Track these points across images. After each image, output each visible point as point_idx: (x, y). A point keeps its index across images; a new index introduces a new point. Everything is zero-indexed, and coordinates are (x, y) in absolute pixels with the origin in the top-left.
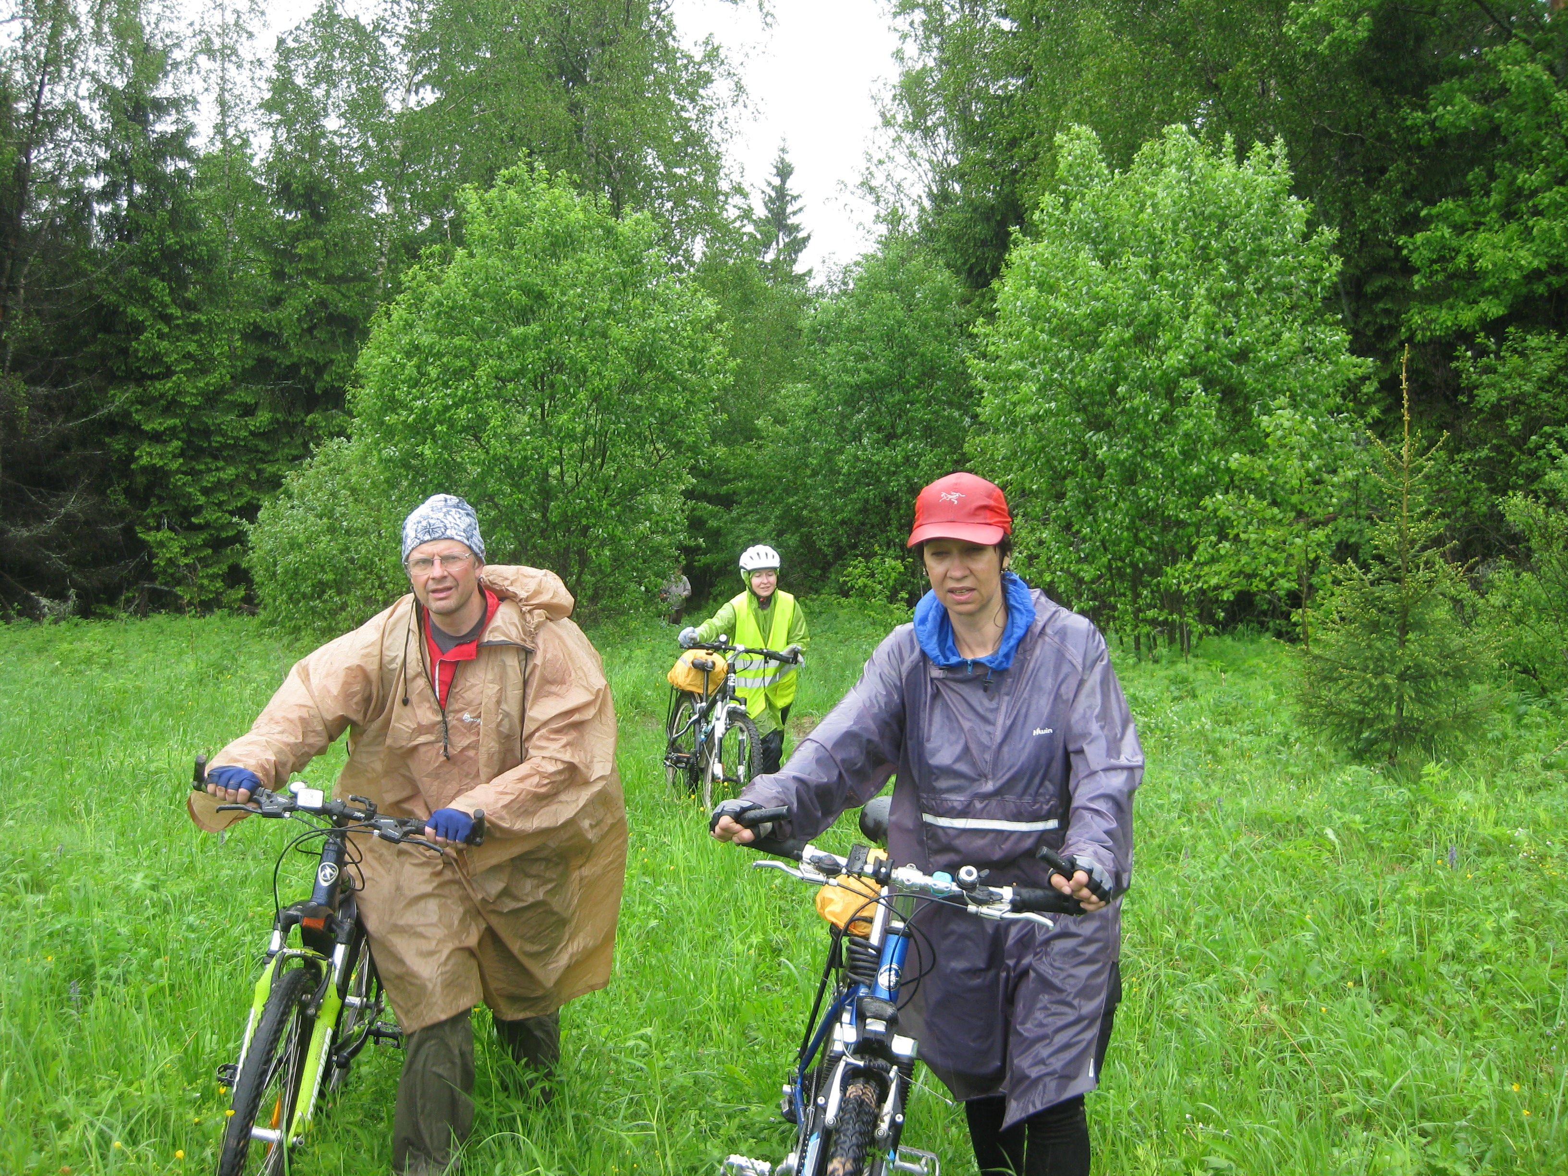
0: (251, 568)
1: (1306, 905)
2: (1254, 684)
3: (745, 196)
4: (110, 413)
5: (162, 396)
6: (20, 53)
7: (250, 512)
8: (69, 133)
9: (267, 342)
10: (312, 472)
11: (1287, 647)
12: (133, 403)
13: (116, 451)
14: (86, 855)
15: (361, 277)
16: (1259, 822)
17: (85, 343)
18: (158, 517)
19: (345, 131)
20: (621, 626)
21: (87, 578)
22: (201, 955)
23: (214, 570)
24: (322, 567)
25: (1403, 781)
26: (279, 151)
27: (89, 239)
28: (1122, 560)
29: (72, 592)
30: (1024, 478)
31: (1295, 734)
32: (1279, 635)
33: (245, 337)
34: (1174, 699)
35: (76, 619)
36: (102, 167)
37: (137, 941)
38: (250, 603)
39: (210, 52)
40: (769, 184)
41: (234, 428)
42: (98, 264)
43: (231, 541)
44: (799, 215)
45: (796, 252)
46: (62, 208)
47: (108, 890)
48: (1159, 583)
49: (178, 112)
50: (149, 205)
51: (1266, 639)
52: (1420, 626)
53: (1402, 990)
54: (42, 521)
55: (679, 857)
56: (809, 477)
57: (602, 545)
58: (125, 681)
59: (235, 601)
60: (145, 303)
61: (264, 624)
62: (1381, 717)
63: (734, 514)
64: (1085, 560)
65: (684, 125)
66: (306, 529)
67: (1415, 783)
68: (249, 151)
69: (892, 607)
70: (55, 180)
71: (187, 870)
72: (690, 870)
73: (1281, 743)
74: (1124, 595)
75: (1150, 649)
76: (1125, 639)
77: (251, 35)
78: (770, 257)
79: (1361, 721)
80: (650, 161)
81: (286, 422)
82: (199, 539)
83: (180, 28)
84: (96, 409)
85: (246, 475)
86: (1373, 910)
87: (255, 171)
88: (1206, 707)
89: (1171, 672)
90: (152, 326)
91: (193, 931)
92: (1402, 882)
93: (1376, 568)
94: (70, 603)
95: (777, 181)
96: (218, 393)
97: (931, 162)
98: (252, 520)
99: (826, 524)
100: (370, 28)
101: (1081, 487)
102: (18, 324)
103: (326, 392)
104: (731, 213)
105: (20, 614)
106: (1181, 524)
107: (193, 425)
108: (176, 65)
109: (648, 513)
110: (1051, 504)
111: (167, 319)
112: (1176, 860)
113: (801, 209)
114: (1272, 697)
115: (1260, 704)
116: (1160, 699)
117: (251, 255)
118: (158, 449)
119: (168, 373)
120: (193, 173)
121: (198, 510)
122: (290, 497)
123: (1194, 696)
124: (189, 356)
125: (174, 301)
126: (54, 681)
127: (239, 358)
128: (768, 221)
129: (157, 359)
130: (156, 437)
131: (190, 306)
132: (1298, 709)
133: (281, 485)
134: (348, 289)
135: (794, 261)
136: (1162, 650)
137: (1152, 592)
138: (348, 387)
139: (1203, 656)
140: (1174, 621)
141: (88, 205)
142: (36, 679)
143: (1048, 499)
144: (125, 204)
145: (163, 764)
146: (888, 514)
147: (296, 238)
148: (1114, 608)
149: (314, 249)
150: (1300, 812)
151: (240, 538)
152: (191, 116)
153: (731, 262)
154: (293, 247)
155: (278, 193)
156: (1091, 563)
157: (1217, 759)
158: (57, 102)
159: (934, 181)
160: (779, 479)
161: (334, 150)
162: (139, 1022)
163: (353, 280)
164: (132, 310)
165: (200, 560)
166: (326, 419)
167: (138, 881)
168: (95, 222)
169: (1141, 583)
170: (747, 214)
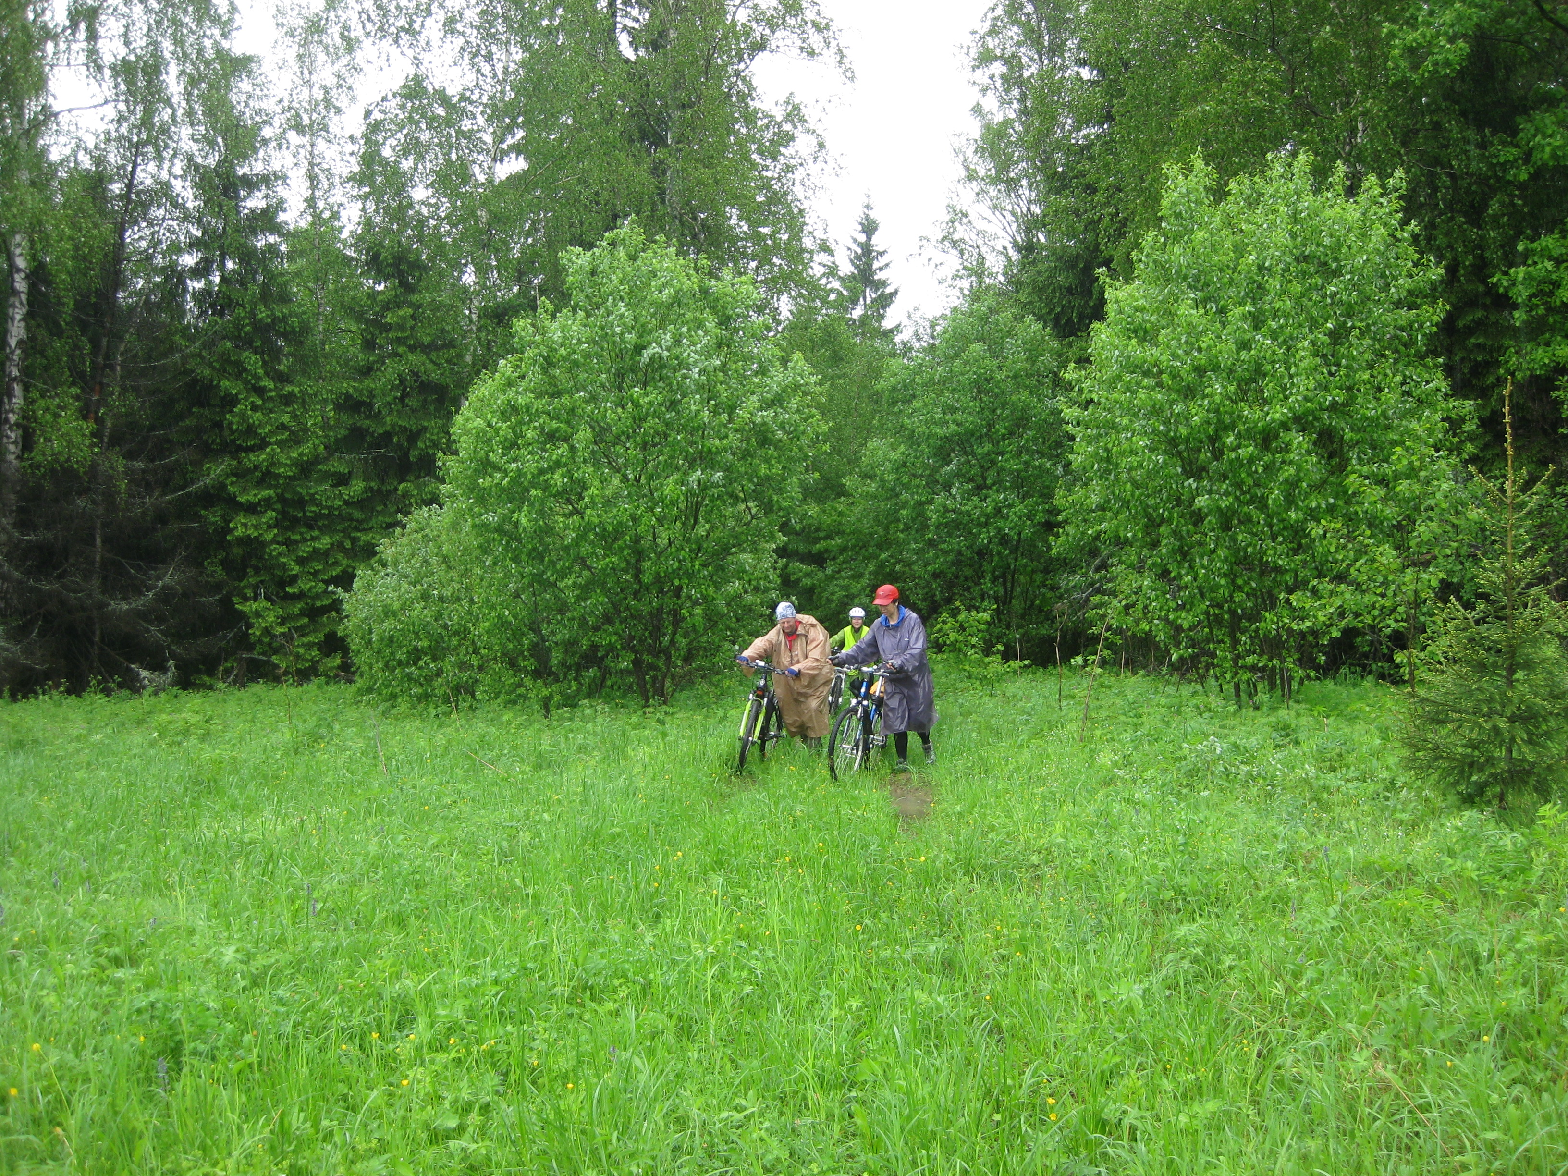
0: (347, 636)
1: (1419, 957)
2: (1360, 727)
3: (831, 253)
4: (206, 486)
5: (256, 467)
6: (114, 134)
7: (346, 580)
8: (162, 212)
9: (359, 413)
10: (405, 540)
11: (1392, 689)
12: (228, 476)
13: (214, 523)
14: (178, 928)
15: (451, 345)
16: (1367, 872)
17: (181, 417)
18: (256, 588)
19: (433, 201)
20: (716, 686)
21: (186, 649)
22: (289, 1029)
23: (311, 639)
24: (417, 634)
25: (1516, 825)
26: (368, 223)
27: (183, 313)
28: (1220, 606)
29: (171, 663)
30: (1118, 527)
31: (1403, 779)
32: (1382, 676)
33: (338, 407)
34: (1277, 746)
35: (175, 690)
36: (194, 244)
37: (226, 1015)
38: (347, 671)
39: (299, 128)
40: (855, 241)
41: (328, 498)
42: (191, 339)
43: (326, 610)
44: (885, 271)
45: (884, 307)
46: (157, 285)
47: (199, 964)
48: (1258, 628)
49: (268, 187)
50: (241, 279)
51: (1368, 682)
52: (1528, 666)
53: (1522, 1044)
54: (141, 594)
55: (774, 921)
56: (902, 531)
57: (696, 603)
58: (223, 752)
59: (331, 669)
60: (238, 376)
61: (361, 692)
62: (1490, 760)
63: (829, 571)
64: (1182, 607)
65: (766, 185)
66: (400, 597)
67: (1528, 827)
68: (336, 224)
69: (987, 660)
70: (149, 258)
71: (278, 942)
72: (787, 933)
73: (1387, 789)
74: (1222, 641)
75: (1250, 696)
76: (1225, 687)
77: (339, 111)
78: (857, 313)
79: (1471, 765)
80: (733, 222)
81: (379, 490)
82: (297, 608)
83: (270, 105)
84: (192, 482)
85: (340, 545)
86: (1489, 960)
87: (344, 242)
88: (1309, 754)
89: (1273, 719)
90: (246, 399)
91: (283, 1005)
92: (1518, 931)
93: (1481, 606)
94: (170, 674)
95: (862, 238)
96: (312, 464)
97: (1013, 213)
98: (348, 588)
99: (920, 578)
100: (455, 100)
101: (1175, 533)
102: (114, 400)
103: (421, 459)
104: (817, 270)
105: (120, 686)
106: (1278, 569)
107: (288, 496)
108: (265, 142)
109: (740, 573)
110: (1145, 552)
111: (260, 391)
112: (1283, 913)
113: (887, 265)
114: (1378, 741)
115: (1364, 749)
116: (1263, 747)
117: (343, 326)
118: (252, 520)
119: (263, 445)
120: (283, 248)
121: (294, 579)
122: (384, 565)
123: (1297, 743)
124: (283, 427)
125: (267, 374)
126: (152, 752)
127: (330, 428)
128: (853, 277)
129: (250, 430)
130: (252, 509)
131: (282, 378)
132: (1406, 752)
133: (375, 554)
134: (438, 357)
135: (882, 317)
136: (1263, 697)
137: (1251, 637)
138: (439, 454)
139: (1306, 701)
140: (1274, 667)
141: (181, 281)
142: (135, 751)
143: (1142, 547)
144: (217, 280)
145: (256, 835)
146: (981, 566)
147: (386, 307)
148: (1213, 655)
149: (404, 318)
150: (1409, 860)
151: (336, 605)
152: (281, 190)
153: (820, 319)
154: (383, 316)
155: (367, 264)
156: (1188, 611)
157: (1325, 807)
158: (149, 182)
159: (1018, 232)
160: (871, 535)
161: (421, 222)
162: (226, 1100)
163: (443, 347)
164: (225, 384)
165: (297, 629)
166: (418, 487)
167: (229, 954)
168: (188, 297)
169: (1239, 629)
170: (832, 271)
